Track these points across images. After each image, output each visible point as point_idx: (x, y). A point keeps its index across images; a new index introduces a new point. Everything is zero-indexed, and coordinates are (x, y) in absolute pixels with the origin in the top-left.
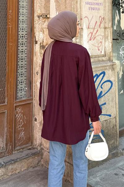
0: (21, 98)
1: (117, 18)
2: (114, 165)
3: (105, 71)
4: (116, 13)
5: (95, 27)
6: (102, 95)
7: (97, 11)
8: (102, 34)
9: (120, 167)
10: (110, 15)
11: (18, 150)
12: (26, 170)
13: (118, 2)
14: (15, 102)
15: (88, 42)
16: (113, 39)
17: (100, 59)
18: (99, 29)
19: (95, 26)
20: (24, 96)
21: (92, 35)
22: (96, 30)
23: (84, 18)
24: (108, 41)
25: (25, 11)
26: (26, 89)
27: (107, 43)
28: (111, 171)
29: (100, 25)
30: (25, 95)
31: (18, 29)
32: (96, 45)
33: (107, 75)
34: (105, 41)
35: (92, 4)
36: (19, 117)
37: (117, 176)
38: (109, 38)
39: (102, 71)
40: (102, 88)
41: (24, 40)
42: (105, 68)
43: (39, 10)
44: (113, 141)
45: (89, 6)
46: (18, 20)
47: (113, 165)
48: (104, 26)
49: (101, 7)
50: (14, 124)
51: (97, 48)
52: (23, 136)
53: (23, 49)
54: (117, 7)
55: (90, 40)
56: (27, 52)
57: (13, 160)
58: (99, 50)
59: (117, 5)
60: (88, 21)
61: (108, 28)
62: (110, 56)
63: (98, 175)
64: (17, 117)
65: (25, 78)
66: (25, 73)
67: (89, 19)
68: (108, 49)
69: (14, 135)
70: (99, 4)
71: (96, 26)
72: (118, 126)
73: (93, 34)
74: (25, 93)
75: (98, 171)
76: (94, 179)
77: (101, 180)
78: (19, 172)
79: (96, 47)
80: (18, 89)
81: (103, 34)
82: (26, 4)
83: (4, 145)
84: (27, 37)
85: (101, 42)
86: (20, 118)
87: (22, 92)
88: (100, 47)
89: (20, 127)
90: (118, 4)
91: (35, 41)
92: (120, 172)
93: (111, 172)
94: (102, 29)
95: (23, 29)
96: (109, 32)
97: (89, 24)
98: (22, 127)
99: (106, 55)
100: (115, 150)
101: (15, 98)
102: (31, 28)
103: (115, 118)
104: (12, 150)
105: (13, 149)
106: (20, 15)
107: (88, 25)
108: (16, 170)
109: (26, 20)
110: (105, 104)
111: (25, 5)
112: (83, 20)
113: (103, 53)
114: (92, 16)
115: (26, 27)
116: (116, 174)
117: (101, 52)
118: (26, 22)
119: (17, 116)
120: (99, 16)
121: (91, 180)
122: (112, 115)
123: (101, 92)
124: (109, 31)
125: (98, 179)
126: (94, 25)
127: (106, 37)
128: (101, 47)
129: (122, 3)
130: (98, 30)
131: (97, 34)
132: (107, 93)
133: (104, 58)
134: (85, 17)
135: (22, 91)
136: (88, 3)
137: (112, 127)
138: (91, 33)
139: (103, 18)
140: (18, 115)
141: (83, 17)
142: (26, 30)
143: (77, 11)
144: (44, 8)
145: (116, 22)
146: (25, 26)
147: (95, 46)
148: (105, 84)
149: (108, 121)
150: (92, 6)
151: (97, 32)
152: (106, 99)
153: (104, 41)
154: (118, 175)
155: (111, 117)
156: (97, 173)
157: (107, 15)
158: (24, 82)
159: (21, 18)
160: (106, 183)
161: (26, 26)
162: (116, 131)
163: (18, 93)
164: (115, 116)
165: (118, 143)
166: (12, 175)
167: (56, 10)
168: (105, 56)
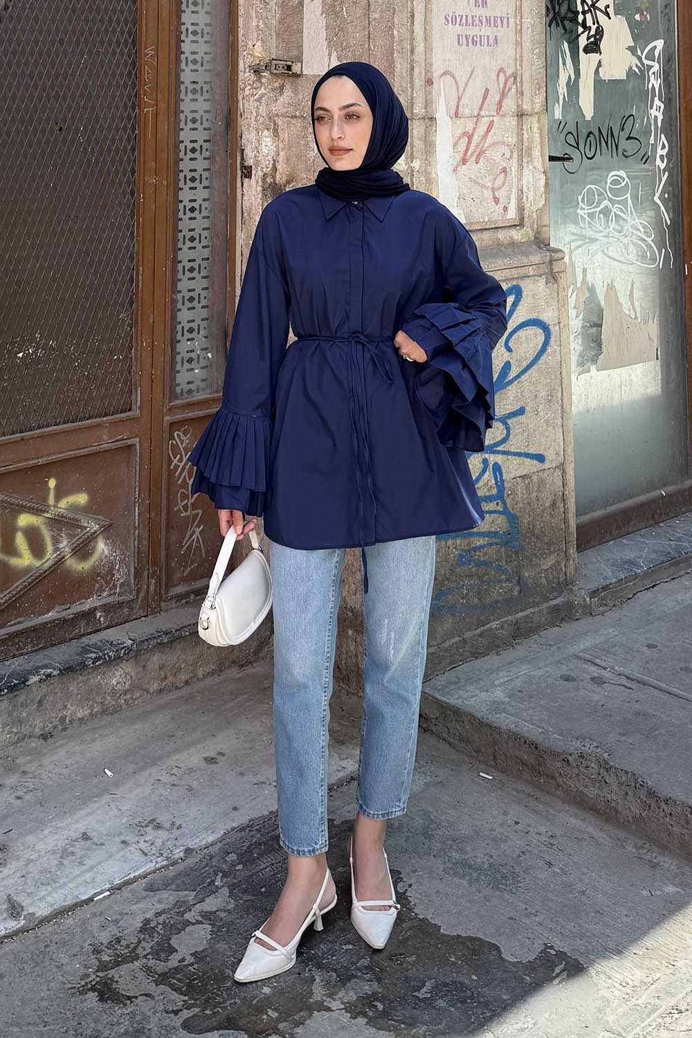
0: (190, 391)
1: (565, 73)
2: (559, 648)
3: (523, 284)
4: (563, 53)
5: (483, 113)
6: (512, 375)
7: (488, 49)
8: (510, 139)
9: (581, 654)
10: (539, 64)
11: (179, 597)
12: (212, 673)
13: (569, 9)
14: (171, 409)
15: (455, 170)
16: (552, 159)
17: (502, 235)
18: (496, 119)
19: (481, 108)
20: (202, 385)
21: (469, 143)
22: (484, 122)
23: (440, 77)
24: (531, 167)
25: (202, 48)
26: (210, 355)
27: (527, 174)
28: (547, 669)
29: (500, 104)
30: (204, 380)
31: (177, 121)
32: (487, 181)
33: (530, 300)
34: (521, 167)
35: (470, 21)
36: (183, 469)
37: (569, 685)
38: (536, 152)
39: (510, 285)
40: (509, 350)
41: (201, 165)
42: (522, 271)
43: (259, 44)
44: (551, 561)
45: (458, 29)
46: (179, 82)
47: (553, 648)
48: (518, 106)
49: (506, 34)
50: (164, 495)
51: (488, 194)
52: (198, 541)
53: (195, 201)
54: (565, 30)
55: (464, 161)
56: (212, 210)
57: (166, 634)
58: (496, 200)
59: (563, 19)
60: (455, 89)
61: (531, 115)
62: (540, 226)
63: (496, 683)
64: (177, 467)
65: (204, 313)
66: (204, 293)
67: (456, 83)
68: (531, 198)
69: (167, 539)
70: (495, 22)
71: (485, 105)
72: (573, 500)
73: (476, 139)
74: (204, 373)
75: (498, 670)
76: (483, 695)
77: (510, 697)
78: (187, 683)
79: (487, 188)
80: (179, 358)
81: (513, 140)
82: (207, 19)
83: (128, 575)
84: (212, 151)
85: (504, 170)
86: (185, 473)
87: (193, 369)
88: (500, 188)
89: (185, 508)
90: (570, 15)
91: (243, 167)
92: (584, 671)
93: (547, 672)
94: (508, 119)
95: (194, 121)
96: (535, 130)
97: (459, 99)
98: (194, 506)
99: (522, 219)
100: (559, 595)
101: (167, 392)
102: (225, 113)
103: (562, 467)
104: (161, 597)
105: (163, 593)
106: (183, 66)
107: (453, 103)
108: (177, 671)
109: (206, 83)
110: (521, 411)
111: (202, 26)
112: (435, 86)
113: (512, 214)
114: (470, 70)
115: (205, 112)
116: (567, 679)
117: (505, 209)
118: (205, 90)
119: (175, 461)
120: (495, 68)
121: (472, 697)
122: (550, 456)
123: (507, 366)
124: (536, 125)
125: (499, 694)
126: (479, 105)
127: (522, 152)
128: (505, 188)
129: (584, 13)
130: (492, 123)
131: (489, 140)
132: (531, 370)
133: (516, 235)
134: (446, 73)
135: (194, 364)
136: (452, 20)
137: (548, 503)
138: (465, 134)
139: (510, 77)
140: (180, 460)
141: (436, 75)
142: (206, 125)
143: (412, 52)
144: (277, 35)
145: (562, 89)
146: (202, 106)
147: (483, 186)
148: (521, 333)
149: (535, 478)
150: (471, 31)
151: (488, 131)
152: (527, 394)
153: (515, 165)
154: (574, 680)
155: (547, 465)
156: (495, 674)
157: (525, 63)
158: (202, 332)
159: (187, 76)
160: (533, 705)
161: (207, 106)
162: (566, 521)
163: (178, 372)
164: (561, 459)
165: (571, 568)
166: (161, 691)
167: (328, 46)
168: (521, 225)
